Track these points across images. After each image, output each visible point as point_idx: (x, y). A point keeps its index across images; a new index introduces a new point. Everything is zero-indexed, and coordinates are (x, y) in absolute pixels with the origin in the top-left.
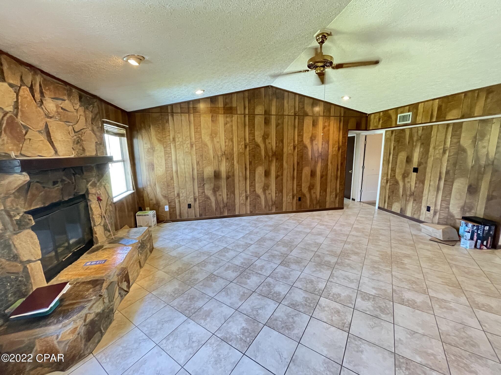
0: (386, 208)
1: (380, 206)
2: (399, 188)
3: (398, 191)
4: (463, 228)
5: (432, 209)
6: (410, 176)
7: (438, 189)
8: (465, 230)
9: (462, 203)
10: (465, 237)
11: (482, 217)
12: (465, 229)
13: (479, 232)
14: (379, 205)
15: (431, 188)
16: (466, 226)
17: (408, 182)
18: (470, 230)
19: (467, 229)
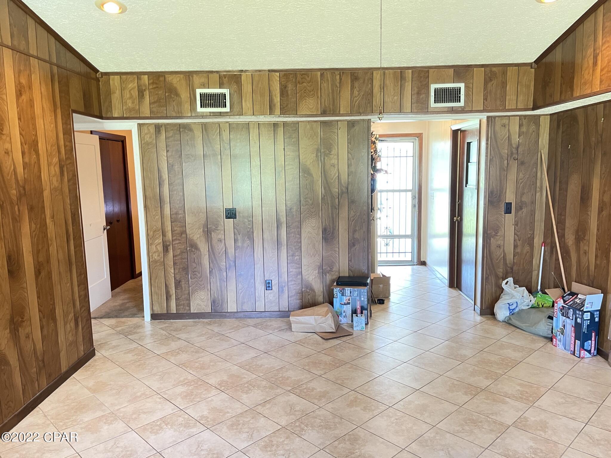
0: (174, 310)
1: (157, 310)
2: (200, 257)
3: (200, 264)
4: (338, 299)
5: (275, 282)
6: (221, 228)
7: (279, 242)
8: (343, 303)
9: (318, 260)
10: (344, 314)
11: (347, 275)
12: (341, 300)
13: (362, 299)
14: (152, 309)
15: (266, 245)
16: (343, 295)
17: (220, 240)
18: (349, 300)
19: (345, 299)
